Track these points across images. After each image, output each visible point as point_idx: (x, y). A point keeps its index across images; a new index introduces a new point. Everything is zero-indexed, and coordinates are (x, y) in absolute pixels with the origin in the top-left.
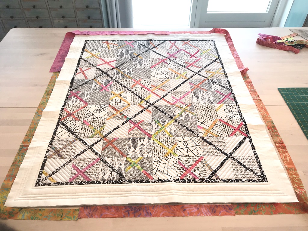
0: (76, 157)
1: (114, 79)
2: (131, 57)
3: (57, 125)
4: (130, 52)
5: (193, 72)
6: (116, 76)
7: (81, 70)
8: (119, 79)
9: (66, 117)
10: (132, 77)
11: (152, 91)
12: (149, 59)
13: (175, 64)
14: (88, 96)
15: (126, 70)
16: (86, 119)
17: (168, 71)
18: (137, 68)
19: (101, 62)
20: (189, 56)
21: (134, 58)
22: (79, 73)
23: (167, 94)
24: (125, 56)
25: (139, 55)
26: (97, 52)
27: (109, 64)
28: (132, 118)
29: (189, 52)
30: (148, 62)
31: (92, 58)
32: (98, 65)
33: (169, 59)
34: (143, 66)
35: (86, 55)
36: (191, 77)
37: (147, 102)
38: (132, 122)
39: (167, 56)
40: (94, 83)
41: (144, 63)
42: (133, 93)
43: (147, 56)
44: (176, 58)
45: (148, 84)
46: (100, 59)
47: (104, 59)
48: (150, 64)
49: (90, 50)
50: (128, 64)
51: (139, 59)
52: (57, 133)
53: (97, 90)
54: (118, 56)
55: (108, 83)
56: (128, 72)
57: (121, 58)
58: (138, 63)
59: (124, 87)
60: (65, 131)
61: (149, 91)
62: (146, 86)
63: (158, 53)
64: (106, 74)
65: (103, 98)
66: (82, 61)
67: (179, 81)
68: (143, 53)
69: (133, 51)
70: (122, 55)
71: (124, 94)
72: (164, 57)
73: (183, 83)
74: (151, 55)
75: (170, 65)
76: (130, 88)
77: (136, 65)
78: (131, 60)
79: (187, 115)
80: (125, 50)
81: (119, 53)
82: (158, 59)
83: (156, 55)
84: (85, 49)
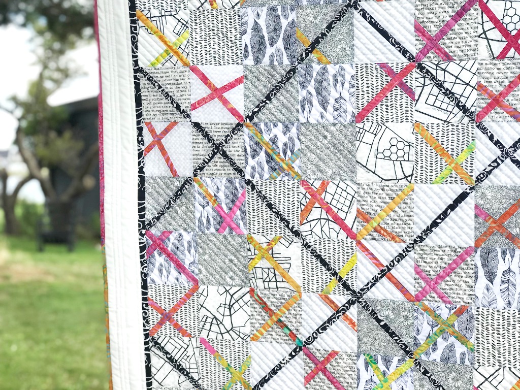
1: (248, 177)
2: (291, 57)
3: (147, 349)
4: (284, 23)
5: (497, 143)
6: (252, 162)
7: (152, 131)
8: (261, 176)
9: (161, 323)
10: (297, 169)
11: (359, 237)
12: (350, 71)
13: (441, 97)
14: (193, 251)
15: (278, 131)
16: (204, 334)
17: (412, 139)
18: (312, 121)
19: (199, 91)
20: (498, 48)
21: (301, 69)
22: (150, 148)
23: (401, 257)
24: (270, 50)
25: (316, 42)
26: (179, 27)
27: (225, 102)
28: (309, 341)
29: (499, 17)
30: (347, 85)
31: (168, 64)
32: (194, 107)
33: (421, 67)
34: (330, 108)
35: (150, 49)
36: (486, 174)
37: (346, 286)
38: (310, 356)
39: (413, 45)
40: (197, 196)
41: (334, 94)
42: (306, 246)
43: (342, 50)
44: (448, 58)
45: (348, 203)
46: (194, 69)
47: (204, 69)
48: (353, 99)
49: (155, 12)
50: (282, 96)
51: (316, 68)
52: (153, 370)
53: (212, 230)
54: (246, 50)
55: (234, 198)
56: (285, 145)
57: (257, 61)
58: (314, 92)
59: (278, 214)
60: (168, 367)
61: (349, 240)
62: (342, 215)
63: (384, 24)
64: (224, 154)
65: (231, 261)
66: (144, 82)
67: (443, 195)
68: (330, 27)
69: (292, 16)
70: (260, 46)
71: (280, 249)
72: (404, 52)
73: (452, 207)
74: (356, 42)
75: (421, 106)
76: (295, 222)
77: (311, 103)
78: (289, 72)
79: (451, 348)
80: (265, 9)
81: (249, 31)
82: (383, 66)
83: (375, 40)
84: (138, 12)
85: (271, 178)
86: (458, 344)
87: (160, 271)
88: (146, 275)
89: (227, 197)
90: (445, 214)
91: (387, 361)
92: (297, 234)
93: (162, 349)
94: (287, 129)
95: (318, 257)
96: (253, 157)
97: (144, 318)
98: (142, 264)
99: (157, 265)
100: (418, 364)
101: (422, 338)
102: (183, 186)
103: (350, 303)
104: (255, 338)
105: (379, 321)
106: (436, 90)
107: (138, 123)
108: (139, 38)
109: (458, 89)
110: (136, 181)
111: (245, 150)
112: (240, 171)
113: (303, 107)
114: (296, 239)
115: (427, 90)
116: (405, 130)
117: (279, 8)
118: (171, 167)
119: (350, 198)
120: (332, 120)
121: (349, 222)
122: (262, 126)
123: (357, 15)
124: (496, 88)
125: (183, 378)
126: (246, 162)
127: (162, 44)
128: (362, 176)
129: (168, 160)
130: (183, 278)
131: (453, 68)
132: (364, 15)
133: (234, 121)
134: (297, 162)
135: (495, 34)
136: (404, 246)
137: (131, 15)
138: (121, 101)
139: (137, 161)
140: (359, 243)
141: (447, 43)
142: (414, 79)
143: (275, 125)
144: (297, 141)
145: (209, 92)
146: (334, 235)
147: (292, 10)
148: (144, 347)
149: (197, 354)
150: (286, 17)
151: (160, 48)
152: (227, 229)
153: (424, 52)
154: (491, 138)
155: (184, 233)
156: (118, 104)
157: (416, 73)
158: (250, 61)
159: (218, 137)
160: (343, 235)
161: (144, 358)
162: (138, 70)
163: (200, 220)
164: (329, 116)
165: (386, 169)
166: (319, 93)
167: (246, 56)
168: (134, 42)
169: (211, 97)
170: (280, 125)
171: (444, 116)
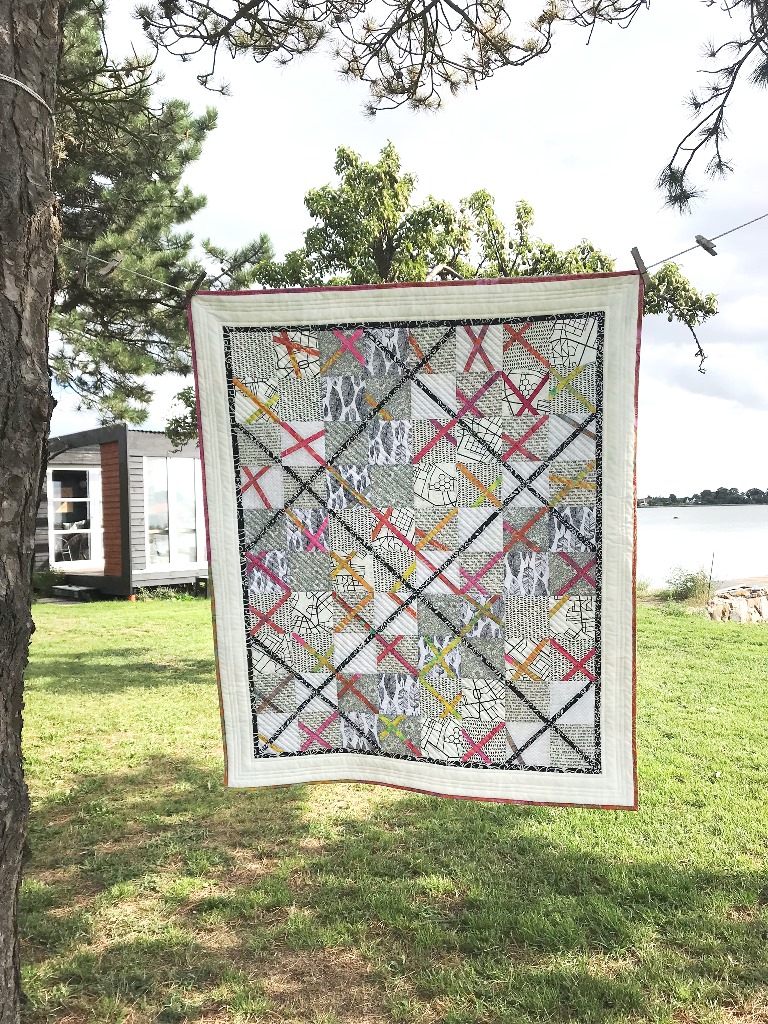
0: (301, 708)
1: (330, 507)
2: (362, 415)
3: (248, 646)
4: (357, 389)
5: (518, 477)
6: (332, 496)
7: (248, 474)
8: (341, 507)
9: (259, 625)
10: (369, 500)
11: (417, 549)
12: (408, 425)
13: (476, 444)
14: (285, 565)
15: (353, 471)
16: (296, 630)
17: (456, 475)
18: (380, 463)
19: (288, 441)
20: (516, 408)
21: (370, 422)
22: (247, 487)
23: (449, 561)
24: (345, 410)
25: (382, 403)
26: (269, 391)
27: (310, 450)
28: (380, 630)
29: (517, 387)
30: (406, 436)
31: (261, 421)
32: (284, 454)
33: (461, 422)
34: (393, 453)
35: (245, 408)
36: (511, 499)
37: (408, 586)
38: (381, 640)
39: (455, 407)
40: (288, 523)
41: (396, 443)
42: (377, 557)
43: (402, 410)
44: (481, 416)
45: (408, 524)
46: (284, 425)
47: (293, 425)
48: (411, 446)
49: (249, 380)
50: (356, 445)
51: (382, 423)
52: (254, 662)
53: (301, 548)
54: (326, 410)
55: (318, 524)
56: (359, 482)
57: (335, 418)
58: (381, 442)
59: (354, 535)
60: (267, 658)
61: (410, 551)
62: (404, 533)
63: (433, 391)
64: (310, 490)
65: (317, 572)
66: (240, 436)
67: (479, 515)
68: (392, 393)
69: (363, 384)
70: (337, 407)
71: (357, 561)
72: (449, 411)
73: (487, 524)
74: (412, 403)
75: (462, 450)
76: (368, 539)
77: (377, 449)
78: (361, 427)
79: (488, 626)
80: (341, 378)
81: (328, 395)
82: (433, 421)
83: (427, 403)
84: (234, 379)
85: (349, 507)
86: (493, 623)
87: (259, 584)
88: (247, 587)
89: (313, 523)
90: (481, 530)
91: (441, 640)
92: (370, 549)
93: (261, 645)
94: (360, 470)
95: (386, 565)
96: (334, 492)
97: (246, 622)
98: (243, 579)
99: (256, 578)
100: (465, 640)
101: (466, 621)
102: (277, 515)
103: (412, 598)
104: (337, 631)
105: (434, 610)
106: (472, 439)
107: (236, 467)
108: (236, 400)
109: (488, 438)
110: (236, 513)
111: (328, 487)
112: (324, 503)
113: (372, 453)
114: (368, 552)
115: (466, 439)
116: (450, 469)
117: (353, 378)
118: (265, 501)
119: (409, 520)
120: (395, 463)
121: (409, 537)
122: (340, 468)
123: (413, 384)
124: (516, 437)
125: (279, 666)
126: (329, 495)
127: (256, 405)
128: (418, 502)
129: (262, 496)
130: (278, 588)
131: (484, 422)
132: (419, 383)
133: (319, 464)
134: (369, 494)
135: (514, 398)
136: (451, 553)
137: (229, 382)
138: (220, 450)
139: (236, 498)
140: (417, 553)
141: (481, 405)
142: (457, 431)
143: (351, 467)
144: (367, 479)
145: (297, 442)
146: (398, 548)
147: (363, 379)
148: (246, 644)
149: (291, 646)
150: (358, 384)
151: (254, 408)
152: (314, 548)
153: (463, 411)
154: (513, 473)
155: (278, 553)
156: (218, 452)
157: (457, 427)
158: (329, 418)
159: (304, 476)
160: (405, 548)
161: (246, 653)
162: (235, 425)
163: (291, 542)
164: (393, 460)
165: (437, 498)
166: (384, 442)
167: (326, 415)
168: (231, 403)
169: (298, 447)
170: (354, 467)
171: (479, 458)
